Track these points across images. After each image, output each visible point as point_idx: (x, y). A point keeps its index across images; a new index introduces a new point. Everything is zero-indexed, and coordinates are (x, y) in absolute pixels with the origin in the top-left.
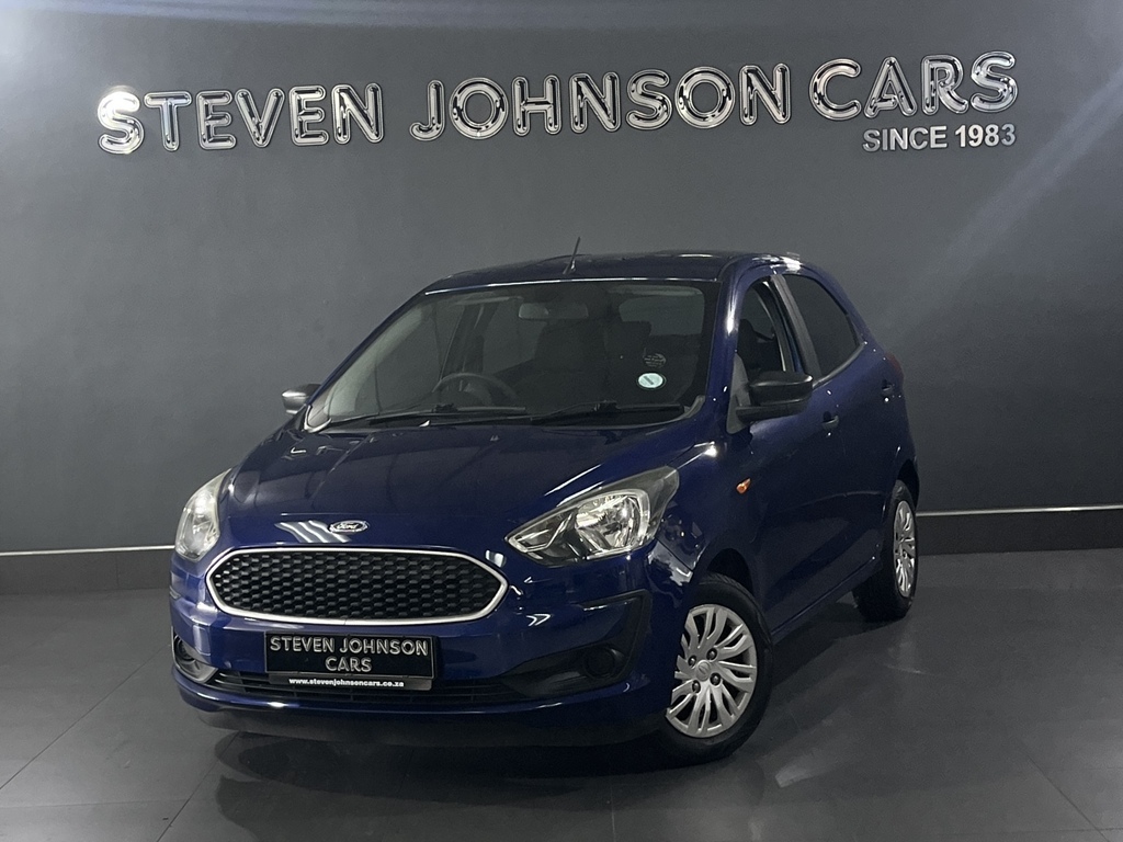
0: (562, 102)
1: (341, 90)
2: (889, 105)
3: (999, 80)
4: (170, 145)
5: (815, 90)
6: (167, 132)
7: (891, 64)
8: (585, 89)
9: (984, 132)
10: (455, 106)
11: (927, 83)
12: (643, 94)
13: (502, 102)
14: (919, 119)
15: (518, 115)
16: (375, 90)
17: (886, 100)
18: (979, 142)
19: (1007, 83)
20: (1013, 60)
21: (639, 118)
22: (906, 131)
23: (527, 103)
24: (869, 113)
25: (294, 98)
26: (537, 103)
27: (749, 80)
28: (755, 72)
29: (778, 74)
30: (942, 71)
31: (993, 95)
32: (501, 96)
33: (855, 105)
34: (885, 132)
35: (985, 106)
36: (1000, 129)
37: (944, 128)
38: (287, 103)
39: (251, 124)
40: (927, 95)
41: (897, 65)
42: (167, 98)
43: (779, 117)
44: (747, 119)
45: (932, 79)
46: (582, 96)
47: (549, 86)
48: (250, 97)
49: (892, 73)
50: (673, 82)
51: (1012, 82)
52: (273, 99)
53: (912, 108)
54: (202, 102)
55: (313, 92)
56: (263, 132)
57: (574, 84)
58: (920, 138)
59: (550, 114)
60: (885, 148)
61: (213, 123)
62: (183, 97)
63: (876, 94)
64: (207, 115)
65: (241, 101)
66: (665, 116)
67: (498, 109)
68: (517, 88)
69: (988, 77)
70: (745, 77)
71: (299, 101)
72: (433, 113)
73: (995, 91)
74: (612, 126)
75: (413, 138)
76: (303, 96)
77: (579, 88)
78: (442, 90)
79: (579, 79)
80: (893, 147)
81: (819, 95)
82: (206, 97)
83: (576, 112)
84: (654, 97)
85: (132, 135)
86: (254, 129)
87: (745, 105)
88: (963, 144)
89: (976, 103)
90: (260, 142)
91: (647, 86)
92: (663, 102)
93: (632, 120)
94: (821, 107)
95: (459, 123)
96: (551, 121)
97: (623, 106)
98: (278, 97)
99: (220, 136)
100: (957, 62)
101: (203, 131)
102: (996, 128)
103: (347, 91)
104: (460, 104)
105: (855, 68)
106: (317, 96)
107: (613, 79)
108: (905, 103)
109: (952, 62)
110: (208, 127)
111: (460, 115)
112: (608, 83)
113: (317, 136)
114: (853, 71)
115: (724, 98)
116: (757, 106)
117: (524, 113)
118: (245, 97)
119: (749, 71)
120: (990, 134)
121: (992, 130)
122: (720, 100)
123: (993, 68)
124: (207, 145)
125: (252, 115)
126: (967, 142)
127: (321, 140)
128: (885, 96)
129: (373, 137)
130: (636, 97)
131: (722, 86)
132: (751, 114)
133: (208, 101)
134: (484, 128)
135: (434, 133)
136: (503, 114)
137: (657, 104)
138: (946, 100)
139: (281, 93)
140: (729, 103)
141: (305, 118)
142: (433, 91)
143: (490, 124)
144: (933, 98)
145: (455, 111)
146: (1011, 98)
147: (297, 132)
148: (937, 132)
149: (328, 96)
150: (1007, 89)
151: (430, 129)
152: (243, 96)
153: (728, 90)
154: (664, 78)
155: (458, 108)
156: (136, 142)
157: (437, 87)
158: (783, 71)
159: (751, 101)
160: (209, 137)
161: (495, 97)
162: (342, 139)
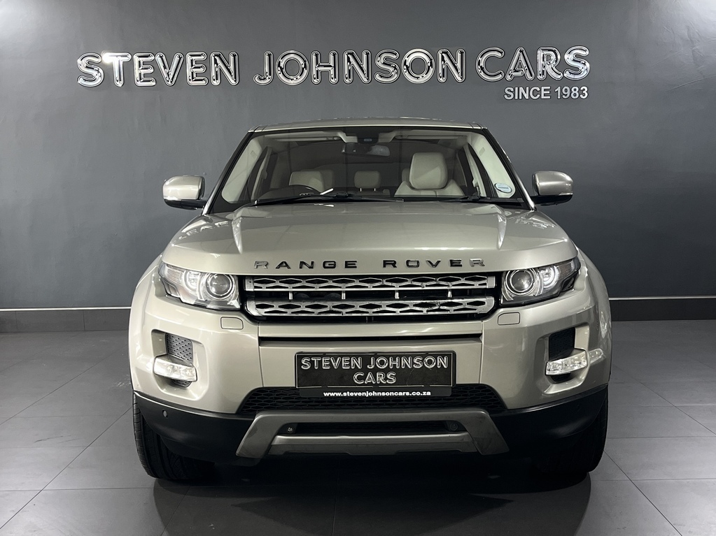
0: (338, 66)
1: (215, 55)
2: (519, 74)
3: (580, 62)
4: (118, 83)
5: (479, 64)
6: (117, 75)
7: (521, 51)
8: (352, 59)
9: (571, 90)
10: (279, 66)
11: (540, 62)
12: (384, 63)
13: (305, 64)
14: (536, 82)
15: (315, 73)
16: (234, 56)
17: (518, 71)
18: (568, 95)
19: (584, 64)
20: (587, 53)
21: (381, 77)
22: (527, 88)
23: (319, 66)
24: (508, 78)
25: (189, 59)
26: (325, 66)
27: (443, 57)
28: (446, 53)
29: (459, 55)
30: (549, 56)
31: (576, 70)
32: (305, 61)
33: (501, 73)
34: (517, 88)
35: (572, 76)
36: (579, 89)
37: (549, 88)
38: (185, 61)
39: (164, 72)
40: (540, 69)
41: (524, 52)
42: (117, 56)
43: (459, 79)
44: (441, 79)
45: (543, 60)
46: (350, 63)
47: (332, 57)
48: (164, 58)
49: (521, 56)
50: (401, 57)
51: (588, 64)
52: (176, 59)
53: (531, 76)
54: (136, 59)
55: (200, 55)
56: (171, 77)
57: (346, 56)
58: (535, 93)
59: (332, 72)
60: (516, 98)
61: (143, 72)
62: (126, 56)
63: (512, 68)
64: (140, 67)
65: (159, 60)
66: (396, 76)
67: (303, 69)
68: (314, 57)
69: (574, 60)
70: (440, 55)
71: (192, 60)
72: (267, 69)
73: (577, 69)
74: (366, 81)
75: (255, 83)
76: (194, 58)
77: (348, 58)
78: (272, 57)
79: (349, 54)
80: (520, 98)
81: (481, 67)
82: (139, 57)
83: (346, 72)
84: (390, 65)
85: (97, 77)
86: (166, 75)
87: (440, 71)
88: (559, 97)
89: (567, 74)
90: (170, 83)
91: (386, 59)
92: (395, 68)
93: (378, 77)
94: (482, 74)
95: (281, 75)
96: (333, 76)
97: (372, 70)
98: (180, 58)
99: (146, 79)
100: (557, 52)
101: (137, 76)
102: (577, 90)
103: (219, 56)
104: (282, 65)
105: (501, 53)
106: (202, 57)
107: (367, 54)
108: (528, 74)
109: (554, 52)
110: (140, 74)
111: (282, 71)
112: (365, 56)
113: (201, 80)
114: (500, 55)
115: (429, 67)
116: (446, 72)
117: (317, 71)
118: (161, 57)
119: (443, 52)
120: (574, 92)
121: (575, 90)
122: (427, 67)
123: (577, 56)
124: (139, 84)
125: (165, 68)
126: (561, 96)
127: (203, 83)
128: (517, 69)
129: (233, 82)
130: (380, 64)
131: (428, 60)
132: (443, 77)
133: (141, 59)
134: (295, 79)
135: (267, 81)
136: (306, 72)
137: (391, 69)
138: (550, 72)
139: (181, 56)
140: (431, 70)
141: (195, 70)
142: (267, 57)
143: (299, 77)
144: (543, 71)
145: (279, 69)
146: (586, 72)
147: (191, 78)
148: (545, 90)
149: (208, 57)
150: (585, 68)
151: (265, 79)
152: (160, 57)
153: (431, 63)
154: (395, 54)
155: (281, 67)
156: (99, 80)
157: (269, 55)
158: (462, 53)
159: (443, 70)
160: (141, 79)
161: (302, 62)
162: (216, 83)
